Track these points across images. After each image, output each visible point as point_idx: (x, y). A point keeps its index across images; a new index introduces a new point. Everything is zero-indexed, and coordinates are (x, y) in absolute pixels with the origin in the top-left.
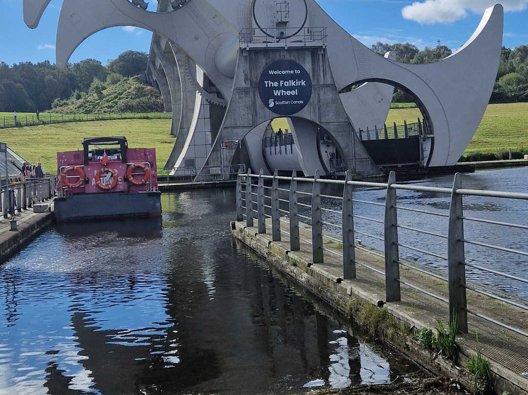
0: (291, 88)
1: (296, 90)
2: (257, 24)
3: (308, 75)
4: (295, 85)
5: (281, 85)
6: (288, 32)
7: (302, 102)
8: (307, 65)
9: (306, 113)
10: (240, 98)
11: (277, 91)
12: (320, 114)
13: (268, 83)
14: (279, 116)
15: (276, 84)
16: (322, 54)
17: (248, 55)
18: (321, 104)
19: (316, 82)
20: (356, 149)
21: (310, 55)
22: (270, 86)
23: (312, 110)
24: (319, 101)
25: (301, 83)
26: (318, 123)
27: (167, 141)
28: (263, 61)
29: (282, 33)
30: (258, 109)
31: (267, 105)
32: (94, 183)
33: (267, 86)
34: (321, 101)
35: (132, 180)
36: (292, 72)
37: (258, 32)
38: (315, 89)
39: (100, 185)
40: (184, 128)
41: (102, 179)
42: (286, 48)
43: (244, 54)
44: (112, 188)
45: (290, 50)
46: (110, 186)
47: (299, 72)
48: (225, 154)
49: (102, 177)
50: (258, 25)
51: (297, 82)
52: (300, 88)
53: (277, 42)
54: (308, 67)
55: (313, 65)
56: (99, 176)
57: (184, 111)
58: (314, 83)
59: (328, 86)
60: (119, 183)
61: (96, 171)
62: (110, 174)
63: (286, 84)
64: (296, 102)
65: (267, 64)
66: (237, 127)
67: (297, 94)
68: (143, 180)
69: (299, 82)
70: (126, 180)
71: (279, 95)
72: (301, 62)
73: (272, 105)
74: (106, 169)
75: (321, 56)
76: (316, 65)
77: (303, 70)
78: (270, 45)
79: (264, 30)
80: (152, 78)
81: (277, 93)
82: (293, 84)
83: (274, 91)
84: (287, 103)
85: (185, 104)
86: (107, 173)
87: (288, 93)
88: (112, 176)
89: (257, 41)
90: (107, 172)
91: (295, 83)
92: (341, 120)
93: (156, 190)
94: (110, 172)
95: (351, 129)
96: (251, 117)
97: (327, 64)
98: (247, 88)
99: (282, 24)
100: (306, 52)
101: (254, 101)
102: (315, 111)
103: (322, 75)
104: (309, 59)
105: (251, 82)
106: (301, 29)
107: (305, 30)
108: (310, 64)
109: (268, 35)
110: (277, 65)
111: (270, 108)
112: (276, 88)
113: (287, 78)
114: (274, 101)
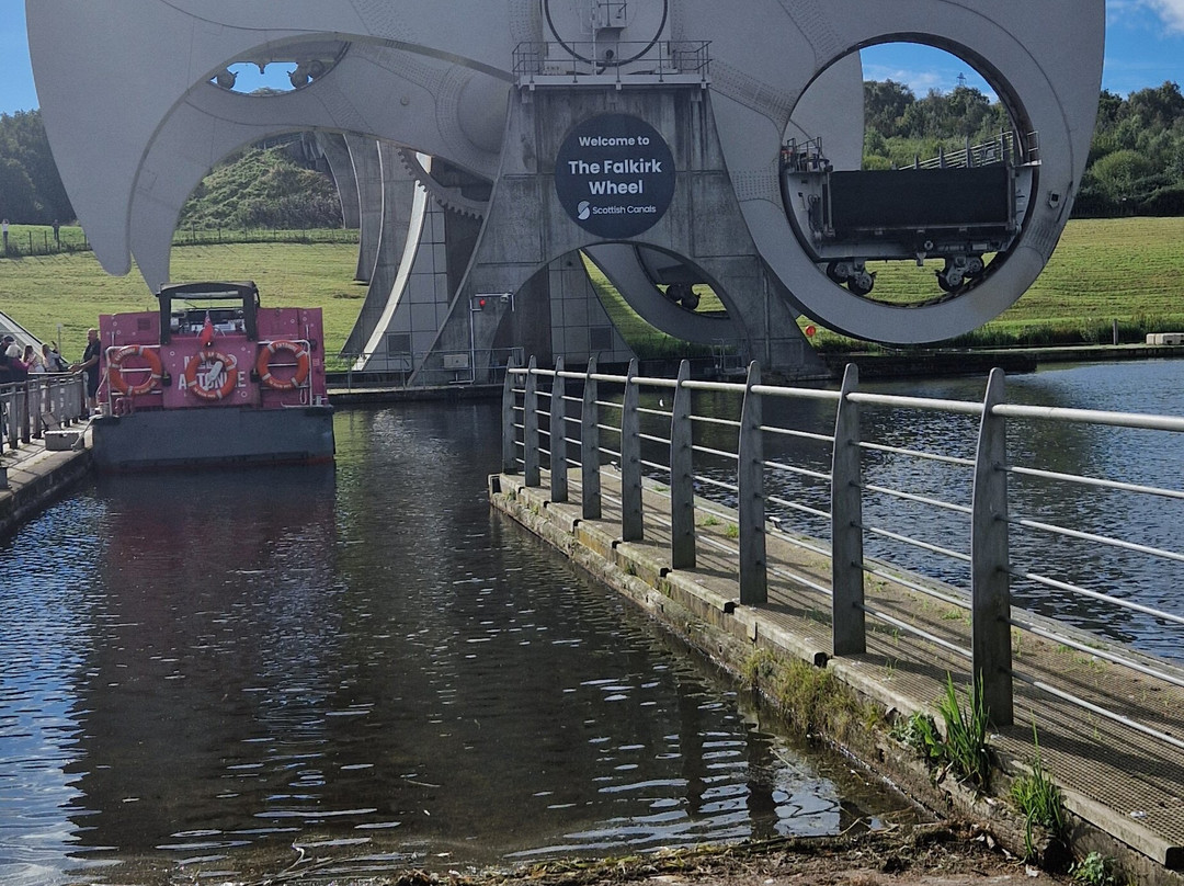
0: (629, 178)
1: (640, 182)
2: (554, 32)
3: (667, 148)
4: (637, 171)
5: (606, 172)
6: (623, 52)
7: (652, 209)
8: (664, 125)
9: (661, 235)
10: (514, 198)
11: (597, 184)
12: (693, 237)
13: (577, 166)
14: (601, 239)
15: (595, 168)
16: (699, 103)
17: (532, 101)
18: (696, 214)
19: (685, 164)
20: (773, 316)
21: (673, 107)
22: (581, 172)
23: (675, 225)
24: (691, 209)
25: (650, 168)
26: (689, 257)
27: (347, 293)
28: (566, 116)
29: (610, 54)
30: (553, 224)
31: (574, 215)
32: (182, 383)
33: (573, 172)
34: (695, 209)
35: (268, 379)
36: (632, 141)
37: (556, 51)
38: (680, 181)
39: (196, 390)
40: (386, 265)
41: (201, 375)
42: (619, 87)
43: (525, 100)
44: (224, 397)
45: (628, 91)
46: (219, 392)
47: (646, 141)
48: (478, 323)
49: (201, 371)
50: (556, 35)
51: (642, 165)
52: (648, 177)
53: (599, 73)
54: (667, 131)
55: (678, 126)
56: (195, 369)
57: (388, 227)
58: (681, 166)
59: (713, 172)
60: (240, 385)
61: (187, 359)
62: (219, 365)
63: (618, 168)
64: (639, 210)
65: (574, 122)
66: (506, 264)
67: (641, 191)
68: (294, 380)
69: (648, 165)
70: (255, 378)
71: (601, 192)
72: (650, 120)
73: (585, 215)
74: (211, 354)
75: (696, 107)
76: (685, 126)
77: (655, 137)
78: (582, 81)
79: (570, 46)
80: (316, 151)
81: (596, 188)
82: (633, 168)
83: (591, 184)
84: (619, 210)
85: (388, 208)
86: (213, 364)
87: (622, 188)
88: (223, 370)
89: (554, 71)
90: (214, 360)
91: (638, 167)
92: (742, 251)
93: (323, 402)
94: (219, 360)
95: (761, 270)
96: (537, 242)
97: (710, 125)
98: (529, 177)
99: (611, 33)
100: (664, 98)
101: (546, 206)
102: (681, 230)
103: (698, 150)
104: (669, 113)
105: (540, 163)
106: (651, 44)
107: (661, 48)
108: (673, 125)
109: (579, 58)
110: (597, 126)
111: (581, 223)
112: (594, 178)
113: (619, 154)
114: (590, 207)
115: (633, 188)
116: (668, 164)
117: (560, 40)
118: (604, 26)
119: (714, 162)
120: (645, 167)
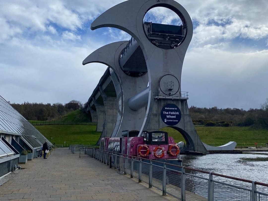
0: (173, 115)
3: (180, 110)
5: (169, 114)
6: (172, 94)
7: (177, 121)
9: (179, 126)
10: (154, 118)
11: (168, 116)
12: (184, 126)
13: (165, 113)
14: (168, 126)
15: (167, 113)
17: (157, 101)
19: (183, 113)
20: (198, 141)
23: (181, 124)
24: (184, 121)
26: (184, 130)
28: (163, 104)
30: (160, 122)
31: (164, 121)
32: (153, 154)
35: (171, 153)
36: (174, 109)
37: (161, 92)
38: (182, 116)
41: (157, 152)
42: (173, 99)
44: (162, 157)
47: (176, 109)
52: (177, 115)
53: (168, 97)
54: (180, 107)
56: (156, 150)
59: (188, 115)
60: (165, 154)
61: (154, 148)
63: (172, 113)
64: (175, 121)
65: (164, 105)
66: (152, 129)
69: (177, 113)
70: (168, 153)
71: (169, 117)
72: (177, 105)
73: (166, 121)
75: (185, 104)
76: (183, 107)
77: (178, 108)
79: (163, 92)
81: (168, 117)
82: (174, 113)
84: (172, 121)
87: (172, 117)
89: (160, 96)
91: (175, 113)
92: (193, 129)
95: (196, 133)
96: (157, 125)
97: (187, 107)
98: (156, 114)
99: (171, 90)
100: (179, 101)
101: (159, 119)
103: (185, 111)
104: (180, 103)
105: (158, 112)
106: (177, 92)
107: (178, 93)
108: (181, 106)
109: (165, 94)
110: (168, 106)
111: (165, 123)
112: (167, 115)
113: (172, 111)
114: (167, 120)
115: (174, 117)
116: (180, 113)
117: (161, 90)
118: (170, 88)
119: (188, 113)
120: (176, 113)
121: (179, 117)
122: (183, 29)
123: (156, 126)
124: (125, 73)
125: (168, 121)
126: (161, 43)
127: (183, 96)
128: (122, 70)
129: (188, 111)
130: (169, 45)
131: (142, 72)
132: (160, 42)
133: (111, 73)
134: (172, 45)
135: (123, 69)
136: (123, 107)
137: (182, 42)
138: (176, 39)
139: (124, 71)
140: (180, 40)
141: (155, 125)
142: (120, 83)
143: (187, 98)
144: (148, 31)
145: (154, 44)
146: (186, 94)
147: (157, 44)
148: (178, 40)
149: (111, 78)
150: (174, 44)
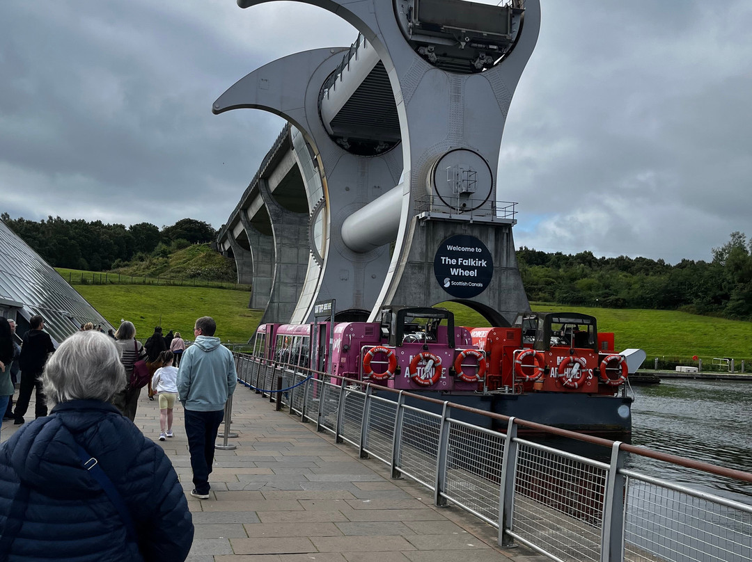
0: (470, 268)
1: (476, 270)
2: (436, 190)
3: (490, 254)
4: (474, 265)
5: (459, 264)
6: (469, 206)
7: (480, 285)
8: (489, 243)
9: (484, 299)
11: (455, 270)
12: (500, 301)
13: (445, 260)
14: (454, 298)
15: (454, 262)
16: (507, 233)
17: (425, 225)
18: (502, 289)
19: (498, 264)
21: (494, 234)
22: (447, 263)
23: (492, 295)
24: (500, 286)
25: (481, 264)
26: (497, 311)
27: (245, 314)
28: (441, 234)
29: (464, 205)
30: (431, 288)
31: (442, 284)
32: (407, 374)
33: (443, 263)
34: (502, 287)
35: (462, 375)
36: (473, 250)
37: (437, 200)
38: (496, 271)
39: (415, 378)
41: (419, 369)
42: (471, 222)
43: (421, 225)
44: (434, 382)
45: (477, 224)
46: (431, 380)
47: (479, 250)
49: (419, 366)
50: (437, 193)
52: (480, 269)
53: (460, 214)
54: (490, 246)
55: (496, 244)
56: (416, 364)
58: (496, 264)
59: (511, 269)
60: (442, 377)
61: (411, 357)
62: (431, 362)
63: (465, 263)
64: (474, 285)
65: (445, 237)
67: (476, 275)
68: (477, 376)
69: (480, 262)
70: (452, 373)
71: (456, 274)
72: (483, 240)
73: (447, 285)
74: (427, 355)
75: (505, 236)
76: (499, 245)
77: (484, 248)
78: (455, 217)
79: (445, 200)
81: (454, 272)
82: (473, 263)
83: (451, 269)
84: (465, 284)
86: (427, 361)
87: (466, 273)
88: (433, 366)
89: (435, 211)
90: (427, 359)
91: (475, 263)
92: (524, 310)
94: (432, 359)
96: (422, 296)
97: (511, 246)
98: (422, 263)
99: (466, 195)
100: (490, 229)
101: (428, 279)
102: (494, 297)
103: (505, 258)
104: (492, 237)
105: (427, 257)
106: (485, 201)
107: (488, 204)
108: (493, 243)
109: (448, 205)
110: (457, 240)
111: (445, 289)
112: (453, 267)
113: (466, 255)
114: (450, 281)
115: (473, 273)
116: (490, 263)
117: (439, 195)
118: (465, 191)
119: (512, 264)
120: (478, 263)
121: (485, 275)
122: (512, 16)
123: (420, 298)
124: (337, 143)
125: (453, 283)
126: (445, 55)
127: (500, 215)
128: (328, 133)
129: (512, 258)
130: (467, 63)
131: (385, 142)
132: (442, 53)
133: (293, 141)
134: (478, 64)
135: (331, 132)
136: (326, 240)
137: (507, 55)
138: (491, 47)
139: (334, 138)
140: (500, 49)
141: (415, 294)
142: (319, 171)
143: (514, 222)
144: (409, 17)
145: (425, 57)
146: (511, 209)
147: (433, 57)
148: (495, 47)
149: (294, 157)
150: (483, 59)
